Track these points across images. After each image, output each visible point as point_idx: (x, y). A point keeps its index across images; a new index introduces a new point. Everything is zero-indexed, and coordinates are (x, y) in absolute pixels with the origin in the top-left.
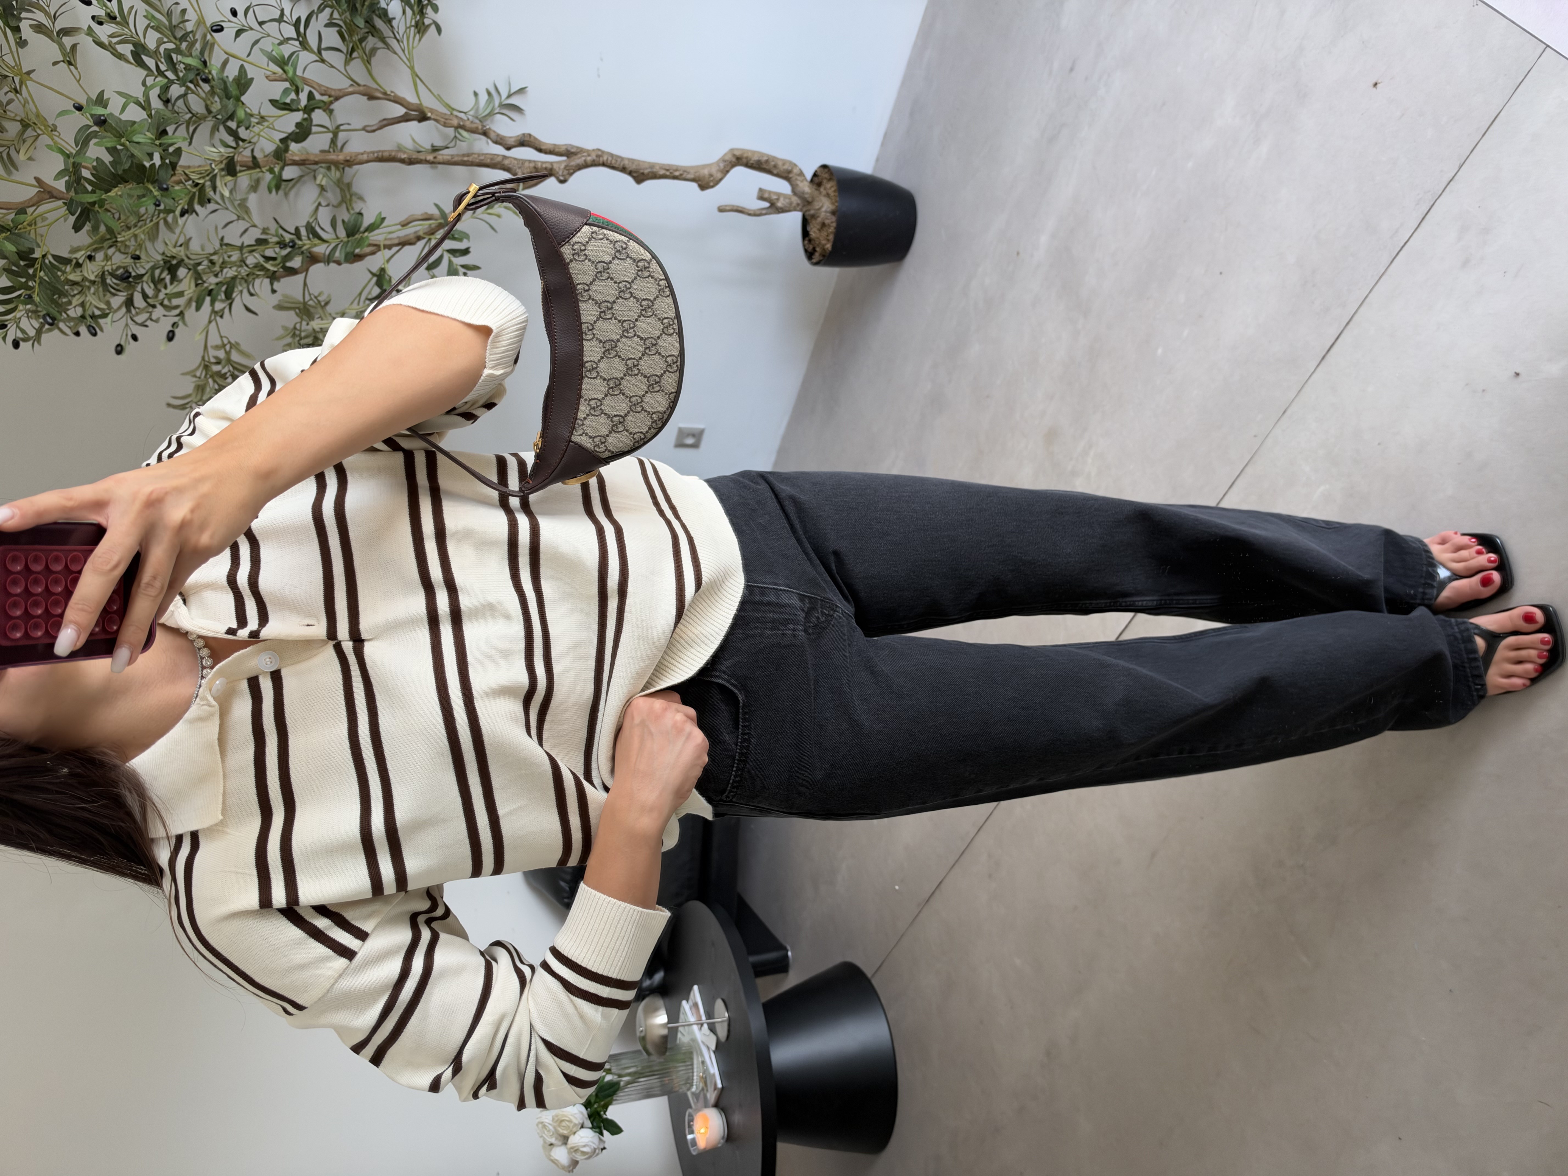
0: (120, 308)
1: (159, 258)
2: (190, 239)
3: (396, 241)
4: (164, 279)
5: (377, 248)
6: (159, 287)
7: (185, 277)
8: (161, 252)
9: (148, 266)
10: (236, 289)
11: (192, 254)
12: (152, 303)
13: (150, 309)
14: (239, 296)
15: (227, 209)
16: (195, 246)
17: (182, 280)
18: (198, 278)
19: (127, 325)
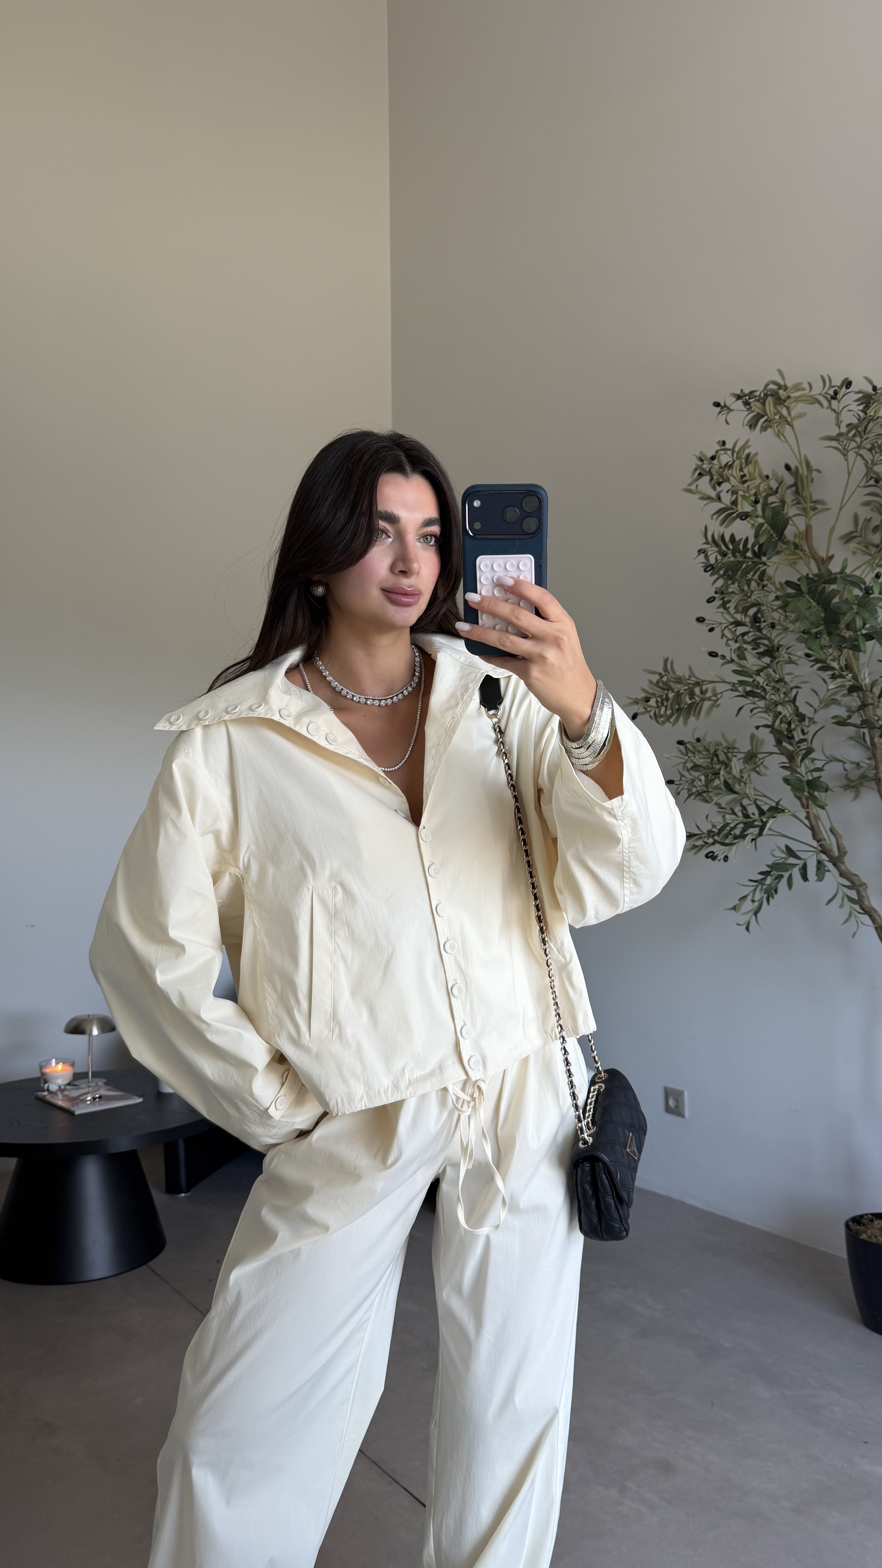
0: (734, 618)
1: (776, 642)
2: (796, 664)
3: (814, 823)
4: (759, 648)
5: (805, 806)
6: (752, 643)
7: (763, 662)
8: (780, 643)
9: (768, 635)
10: (757, 699)
11: (781, 665)
12: (738, 639)
13: (735, 638)
14: (751, 702)
16: (788, 668)
17: (760, 660)
19: (722, 624)
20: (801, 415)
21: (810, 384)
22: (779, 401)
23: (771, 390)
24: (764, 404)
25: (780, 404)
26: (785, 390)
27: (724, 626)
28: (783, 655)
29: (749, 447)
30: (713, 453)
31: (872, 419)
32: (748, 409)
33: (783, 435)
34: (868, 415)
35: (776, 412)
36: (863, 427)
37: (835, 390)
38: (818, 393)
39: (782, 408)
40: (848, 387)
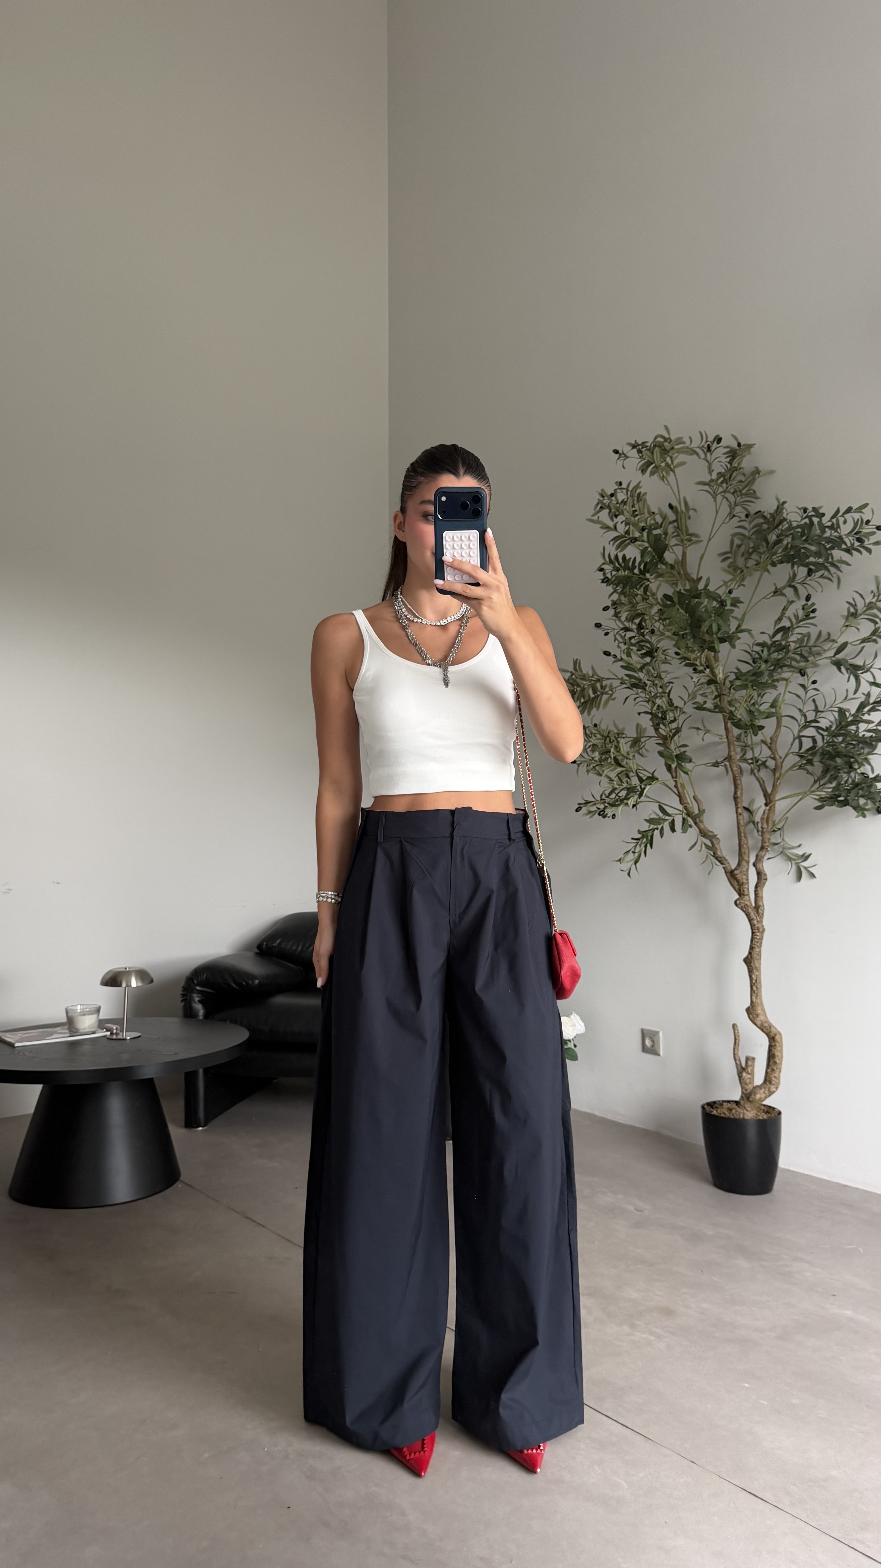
1: (655, 645)
2: (670, 664)
3: (681, 791)
4: (643, 649)
5: (674, 776)
6: (637, 646)
7: (645, 661)
8: (658, 646)
9: (649, 639)
11: (658, 663)
12: (627, 642)
13: (625, 641)
14: (635, 693)
16: (664, 667)
17: (643, 659)
19: (614, 629)
20: (682, 464)
21: (690, 438)
22: (665, 451)
23: (658, 442)
24: (653, 453)
25: (665, 454)
26: (669, 443)
27: (616, 631)
28: (660, 656)
29: (640, 487)
30: (613, 492)
31: (736, 469)
32: (640, 457)
33: (666, 479)
34: (733, 466)
35: (662, 460)
36: (729, 475)
37: (709, 445)
38: (696, 446)
39: (666, 458)
40: (719, 442)
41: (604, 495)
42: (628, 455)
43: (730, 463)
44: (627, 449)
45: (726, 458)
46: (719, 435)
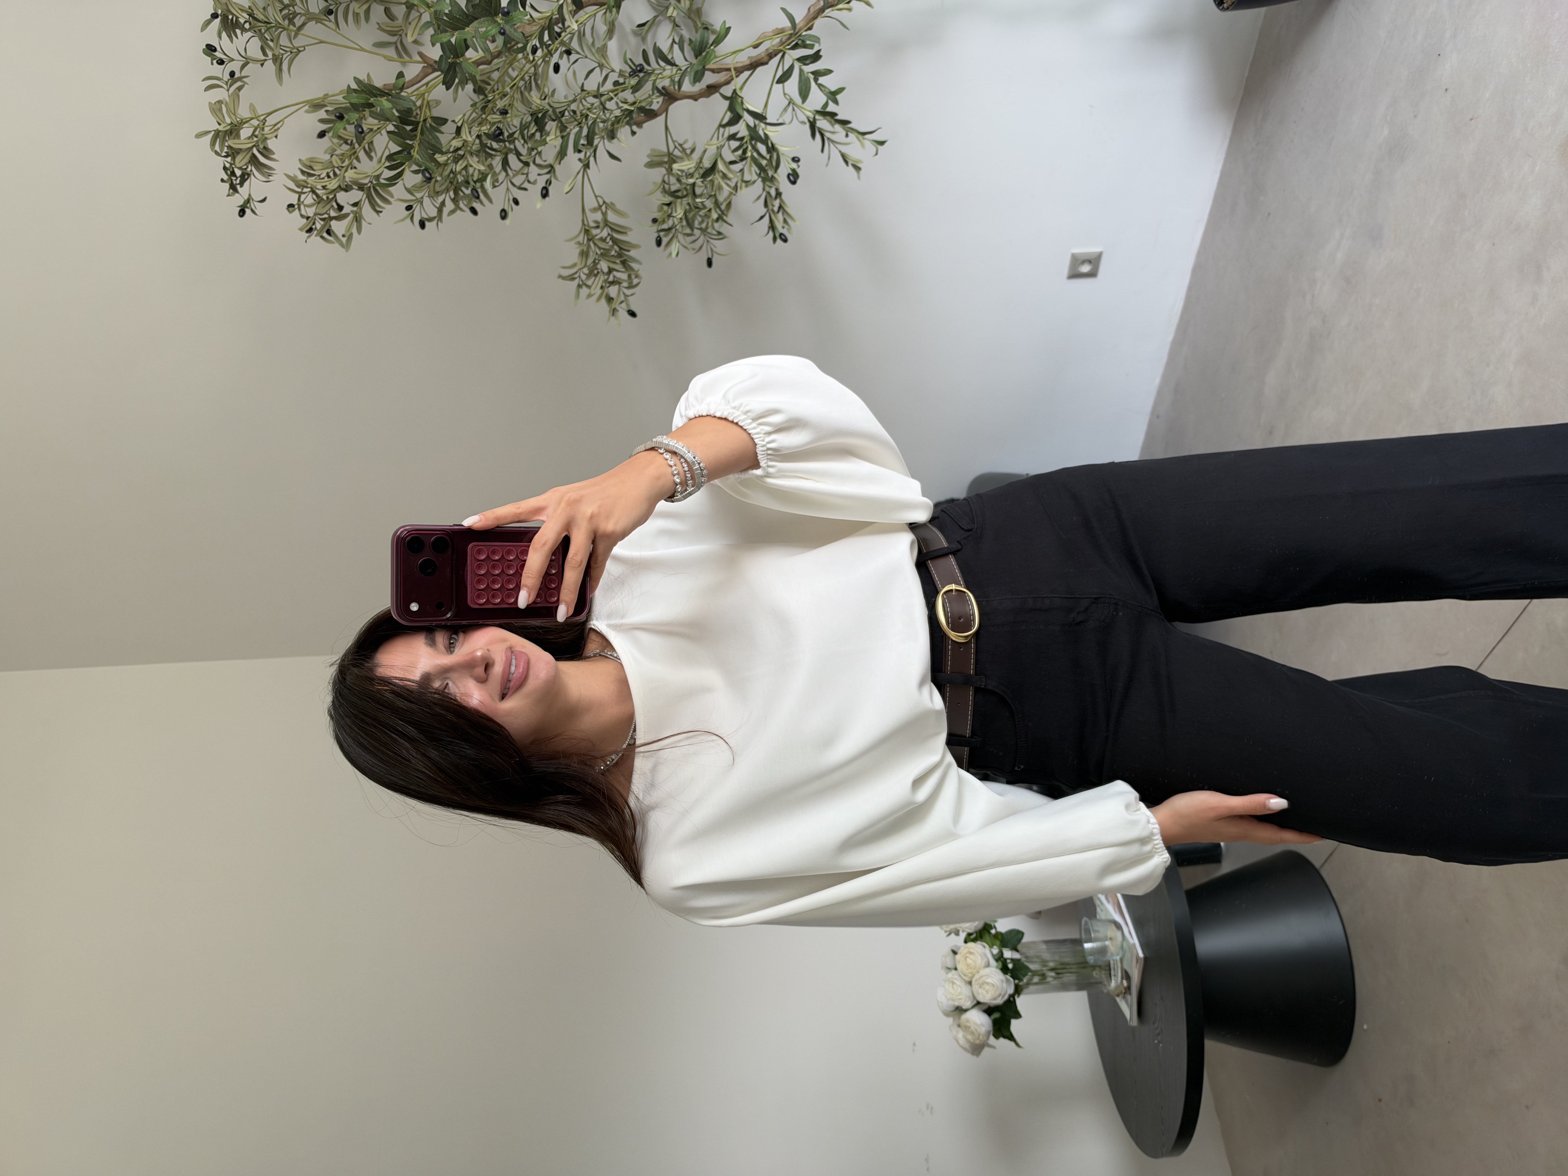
1: (528, 113)
7: (552, 130)
9: (517, 122)
11: (556, 104)
12: (526, 163)
13: (526, 169)
14: (601, 142)
15: (586, 57)
17: (549, 133)
18: (563, 128)
19: (508, 189)
20: (252, 108)
21: (214, 101)
23: (222, 146)
26: (221, 130)
27: (510, 185)
29: (293, 173)
31: (251, 15)
33: (275, 125)
34: (248, 23)
36: (262, 29)
38: (227, 92)
40: (215, 50)
41: (308, 228)
42: (246, 197)
43: (244, 30)
44: (238, 200)
45: (237, 38)
46: (204, 52)
